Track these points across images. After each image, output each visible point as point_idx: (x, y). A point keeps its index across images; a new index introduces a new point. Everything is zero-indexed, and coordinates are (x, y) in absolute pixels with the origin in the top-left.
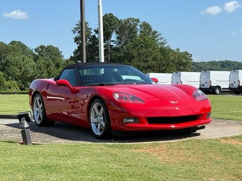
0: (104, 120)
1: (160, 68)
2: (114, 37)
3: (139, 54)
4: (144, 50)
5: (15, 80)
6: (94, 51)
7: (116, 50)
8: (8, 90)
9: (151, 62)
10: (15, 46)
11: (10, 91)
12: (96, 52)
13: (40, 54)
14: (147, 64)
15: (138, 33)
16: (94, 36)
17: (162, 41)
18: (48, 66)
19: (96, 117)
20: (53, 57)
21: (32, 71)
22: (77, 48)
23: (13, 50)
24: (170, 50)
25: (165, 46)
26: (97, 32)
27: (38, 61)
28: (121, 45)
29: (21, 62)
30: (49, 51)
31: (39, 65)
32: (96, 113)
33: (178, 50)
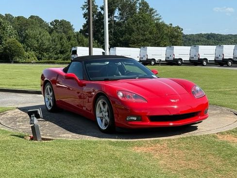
0: (108, 116)
1: (155, 41)
2: (117, 13)
3: (138, 29)
4: (142, 25)
5: (34, 51)
6: (100, 26)
7: (119, 24)
8: (28, 60)
9: (148, 36)
10: (33, 20)
11: (29, 60)
12: (102, 26)
13: (54, 27)
14: (145, 37)
15: (138, 10)
16: (100, 12)
17: (157, 17)
18: (61, 39)
19: (101, 112)
20: (66, 29)
21: (47, 43)
22: (86, 23)
23: (32, 24)
24: (164, 25)
25: (160, 21)
26: (102, 9)
27: (52, 35)
28: (123, 20)
29: (38, 35)
30: (62, 25)
31: (54, 38)
32: (101, 108)
33: (171, 24)
